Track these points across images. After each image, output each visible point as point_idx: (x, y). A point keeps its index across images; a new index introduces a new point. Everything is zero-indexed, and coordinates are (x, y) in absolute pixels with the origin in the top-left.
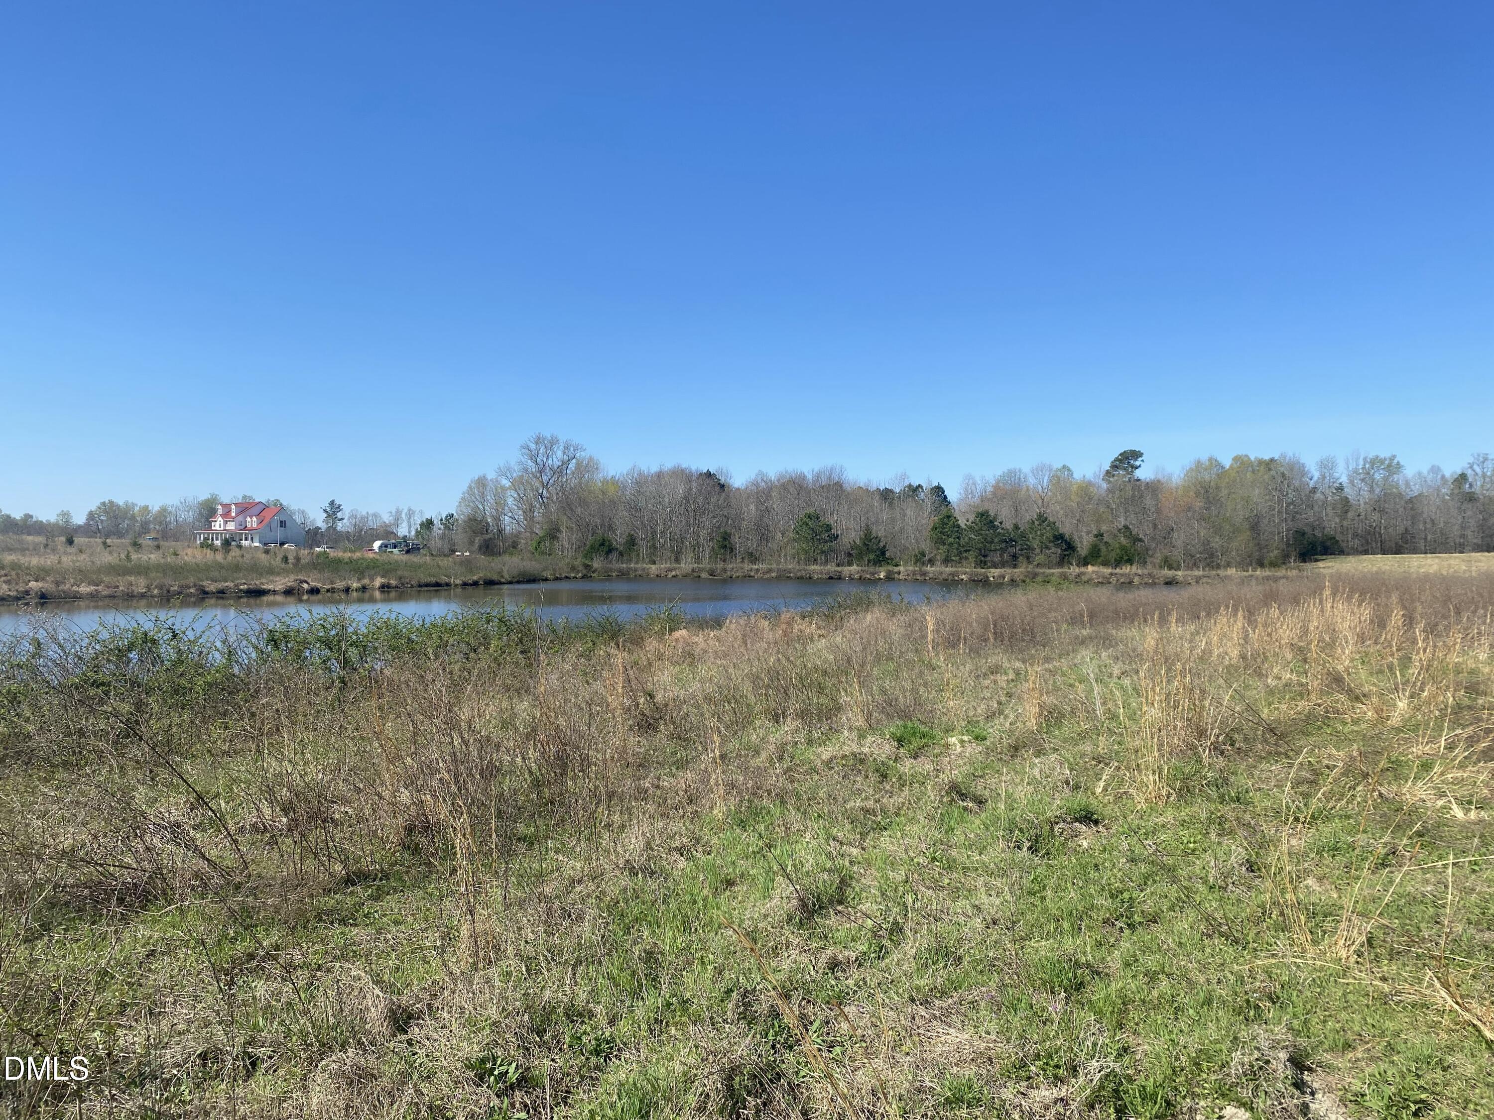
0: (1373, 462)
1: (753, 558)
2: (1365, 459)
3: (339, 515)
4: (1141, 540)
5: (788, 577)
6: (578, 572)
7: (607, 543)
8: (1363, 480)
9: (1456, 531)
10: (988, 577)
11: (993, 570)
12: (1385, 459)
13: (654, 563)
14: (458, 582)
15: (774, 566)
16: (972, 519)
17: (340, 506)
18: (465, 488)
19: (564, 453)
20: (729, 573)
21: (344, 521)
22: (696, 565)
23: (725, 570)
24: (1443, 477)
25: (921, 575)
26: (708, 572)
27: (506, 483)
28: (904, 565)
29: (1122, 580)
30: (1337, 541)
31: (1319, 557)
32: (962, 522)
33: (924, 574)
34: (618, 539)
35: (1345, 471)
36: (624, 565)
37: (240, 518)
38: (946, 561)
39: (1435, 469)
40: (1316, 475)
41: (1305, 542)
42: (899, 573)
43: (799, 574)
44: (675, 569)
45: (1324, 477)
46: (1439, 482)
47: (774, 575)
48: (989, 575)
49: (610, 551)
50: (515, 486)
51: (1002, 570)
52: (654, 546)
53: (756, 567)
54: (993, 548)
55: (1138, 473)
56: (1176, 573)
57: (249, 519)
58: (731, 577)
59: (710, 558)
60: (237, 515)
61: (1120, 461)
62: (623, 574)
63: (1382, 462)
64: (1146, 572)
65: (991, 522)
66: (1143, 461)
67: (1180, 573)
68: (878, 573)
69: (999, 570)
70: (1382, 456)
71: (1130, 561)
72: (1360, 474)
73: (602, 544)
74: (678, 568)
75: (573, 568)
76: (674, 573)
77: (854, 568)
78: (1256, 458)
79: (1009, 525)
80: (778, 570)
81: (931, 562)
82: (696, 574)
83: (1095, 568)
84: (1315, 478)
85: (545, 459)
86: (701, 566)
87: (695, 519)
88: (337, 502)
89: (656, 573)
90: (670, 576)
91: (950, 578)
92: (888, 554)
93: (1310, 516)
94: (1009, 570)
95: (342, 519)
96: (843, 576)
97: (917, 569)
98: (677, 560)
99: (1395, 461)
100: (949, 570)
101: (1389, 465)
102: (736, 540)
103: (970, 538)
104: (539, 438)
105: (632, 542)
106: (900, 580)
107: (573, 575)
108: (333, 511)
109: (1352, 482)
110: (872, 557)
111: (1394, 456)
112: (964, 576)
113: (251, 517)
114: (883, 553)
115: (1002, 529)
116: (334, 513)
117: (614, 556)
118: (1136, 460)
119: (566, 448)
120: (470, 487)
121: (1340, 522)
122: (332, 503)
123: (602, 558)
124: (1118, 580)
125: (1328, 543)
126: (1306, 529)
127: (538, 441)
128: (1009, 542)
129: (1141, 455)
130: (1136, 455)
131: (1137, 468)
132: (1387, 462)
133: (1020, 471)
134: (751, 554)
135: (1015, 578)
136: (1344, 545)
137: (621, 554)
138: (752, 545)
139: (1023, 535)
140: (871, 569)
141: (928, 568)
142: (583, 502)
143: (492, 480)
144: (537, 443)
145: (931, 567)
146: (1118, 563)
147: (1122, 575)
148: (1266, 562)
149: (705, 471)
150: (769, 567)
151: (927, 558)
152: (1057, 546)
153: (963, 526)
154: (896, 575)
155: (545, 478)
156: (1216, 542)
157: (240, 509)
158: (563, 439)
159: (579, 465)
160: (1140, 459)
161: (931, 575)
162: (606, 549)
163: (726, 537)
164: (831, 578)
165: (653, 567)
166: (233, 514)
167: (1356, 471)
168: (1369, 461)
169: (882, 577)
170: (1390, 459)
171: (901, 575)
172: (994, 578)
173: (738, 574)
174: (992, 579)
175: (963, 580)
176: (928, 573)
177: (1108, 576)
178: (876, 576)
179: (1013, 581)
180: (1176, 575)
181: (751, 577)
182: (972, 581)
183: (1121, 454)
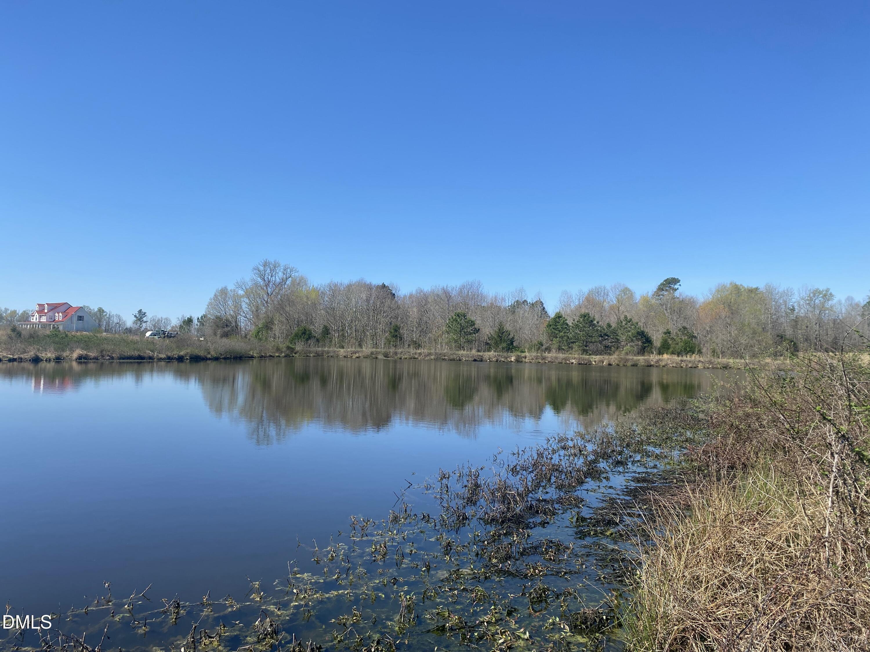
0: (815, 292)
1: (418, 345)
3: (145, 319)
4: (695, 337)
5: (443, 359)
6: (282, 352)
7: (308, 333)
8: (807, 305)
11: (594, 357)
12: (823, 291)
13: (343, 347)
14: (163, 356)
15: (433, 351)
16: (577, 318)
17: (145, 313)
18: (212, 296)
19: (284, 274)
20: (399, 356)
21: (148, 323)
22: (374, 350)
23: (396, 353)
24: (855, 304)
25: (542, 360)
26: (383, 354)
27: (241, 292)
28: (529, 352)
29: (690, 365)
32: (570, 322)
33: (544, 358)
34: (317, 329)
35: (798, 298)
36: (320, 349)
37: (51, 314)
38: (560, 349)
39: (850, 298)
42: (525, 357)
43: (452, 357)
44: (358, 352)
46: (852, 307)
47: (432, 357)
48: (591, 360)
49: (309, 338)
50: (247, 295)
51: (602, 357)
52: (343, 335)
53: (419, 351)
54: (593, 340)
55: (677, 294)
57: (57, 315)
58: (401, 359)
59: (385, 344)
60: (48, 312)
61: (665, 285)
62: (318, 355)
63: (820, 293)
65: (592, 321)
66: (680, 285)
68: (510, 357)
69: (598, 356)
70: (821, 289)
71: (692, 352)
72: (806, 300)
73: (304, 333)
74: (361, 351)
75: (278, 349)
76: (357, 355)
77: (492, 353)
78: (746, 286)
79: (603, 324)
80: (436, 354)
81: (548, 349)
82: (374, 356)
83: (669, 357)
85: (270, 277)
86: (378, 350)
87: (373, 316)
88: (143, 311)
89: (344, 355)
90: (354, 357)
91: (564, 361)
92: (515, 344)
94: (606, 357)
95: (146, 322)
96: (484, 359)
97: (539, 354)
98: (360, 346)
99: (829, 292)
100: (561, 355)
101: (825, 295)
102: (404, 332)
103: (576, 333)
104: (266, 263)
105: (326, 331)
106: (526, 362)
107: (277, 354)
108: (140, 316)
109: (800, 305)
110: (504, 345)
111: (829, 289)
112: (573, 361)
113: (58, 313)
114: (512, 343)
115: (599, 327)
116: (141, 318)
117: (312, 342)
118: (675, 285)
119: (285, 270)
120: (215, 295)
122: (140, 311)
123: (303, 343)
124: (687, 365)
127: (266, 264)
128: (604, 336)
129: (679, 281)
130: (675, 281)
131: (676, 290)
132: (824, 293)
133: (605, 288)
134: (415, 343)
135: (611, 363)
137: (318, 340)
138: (415, 336)
139: (614, 332)
140: (505, 354)
141: (546, 354)
142: (291, 303)
143: (231, 290)
144: (264, 266)
145: (549, 353)
146: (684, 353)
147: (687, 361)
149: (381, 284)
150: (429, 351)
151: (544, 347)
152: (638, 340)
153: (570, 324)
154: (523, 359)
155: (269, 290)
157: (51, 308)
158: (283, 263)
159: (293, 282)
160: (678, 284)
161: (549, 359)
162: (306, 336)
163: (397, 329)
164: (475, 360)
165: (342, 350)
166: (46, 311)
167: (804, 298)
168: (812, 291)
169: (513, 360)
170: (826, 291)
171: (527, 359)
172: (595, 362)
173: (406, 357)
174: (594, 363)
175: (572, 363)
176: (548, 357)
177: (679, 362)
178: (508, 359)
179: (610, 365)
180: (729, 362)
181: (415, 358)
182: (579, 364)
183: (665, 281)
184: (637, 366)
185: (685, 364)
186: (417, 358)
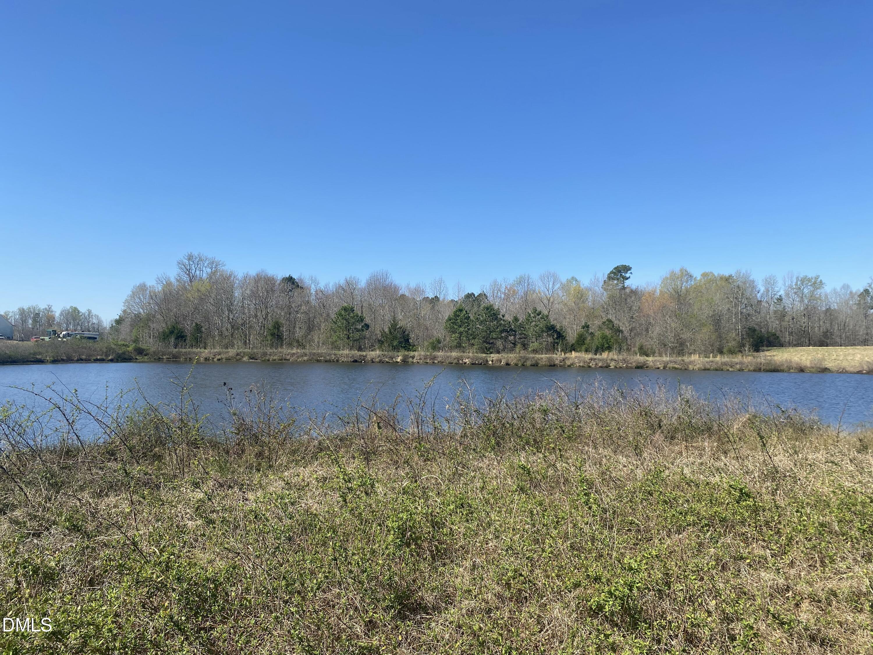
0: (803, 280)
2: (797, 278)
4: (621, 331)
5: (317, 360)
7: (176, 331)
8: (795, 293)
9: (862, 332)
10: (487, 361)
11: (492, 355)
12: (812, 278)
15: (310, 351)
22: (243, 350)
23: (265, 355)
24: (851, 293)
25: (431, 359)
26: (250, 355)
28: (420, 351)
29: (600, 364)
30: (778, 337)
31: (765, 348)
33: (435, 358)
34: (188, 327)
35: (783, 287)
38: (456, 347)
39: (846, 287)
40: (762, 289)
41: (755, 337)
42: (413, 357)
43: (329, 358)
45: (768, 291)
46: (848, 296)
47: (305, 358)
48: (488, 359)
51: (501, 355)
54: (494, 337)
55: (627, 283)
56: (647, 358)
58: (268, 360)
61: (614, 273)
63: (809, 280)
64: (621, 357)
65: (495, 315)
66: (631, 273)
67: (650, 359)
68: (397, 357)
69: (497, 355)
70: (810, 276)
71: (609, 348)
72: (794, 289)
73: (173, 332)
74: (226, 352)
76: (219, 357)
77: (377, 353)
78: (718, 274)
79: (509, 318)
80: (312, 354)
81: (444, 348)
82: (238, 357)
83: (578, 354)
84: (762, 292)
86: (247, 351)
91: (455, 361)
92: (410, 342)
93: (757, 319)
94: (506, 355)
96: (365, 359)
97: (428, 354)
98: (229, 346)
99: (819, 280)
100: (454, 354)
101: (815, 283)
102: (285, 328)
103: (476, 329)
106: (413, 363)
109: (787, 295)
110: (395, 343)
111: (818, 276)
112: (467, 360)
114: (406, 341)
115: (504, 320)
118: (627, 273)
121: (780, 323)
124: (596, 364)
125: (772, 339)
126: (757, 327)
127: (190, 258)
128: (511, 331)
129: (630, 268)
130: (627, 269)
131: (627, 279)
132: (813, 280)
133: (530, 277)
134: (297, 341)
135: (510, 362)
136: (783, 340)
138: (299, 334)
139: (521, 326)
140: (392, 354)
141: (439, 353)
143: (149, 286)
145: (442, 352)
146: (599, 349)
147: (600, 360)
148: (725, 350)
149: (288, 276)
151: (440, 345)
152: (549, 335)
153: (471, 318)
154: (411, 359)
156: (686, 335)
160: (629, 272)
161: (439, 359)
162: (174, 336)
163: (279, 326)
164: (355, 361)
167: (790, 287)
168: (800, 279)
169: (399, 360)
170: (816, 278)
171: (415, 359)
172: (492, 362)
173: (275, 358)
174: (490, 363)
175: (465, 363)
176: (438, 357)
177: (588, 361)
178: (394, 359)
179: (507, 364)
180: (647, 361)
181: (287, 360)
182: (472, 364)
183: (615, 268)
184: (537, 366)
185: (594, 363)
186: (289, 360)
